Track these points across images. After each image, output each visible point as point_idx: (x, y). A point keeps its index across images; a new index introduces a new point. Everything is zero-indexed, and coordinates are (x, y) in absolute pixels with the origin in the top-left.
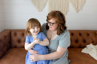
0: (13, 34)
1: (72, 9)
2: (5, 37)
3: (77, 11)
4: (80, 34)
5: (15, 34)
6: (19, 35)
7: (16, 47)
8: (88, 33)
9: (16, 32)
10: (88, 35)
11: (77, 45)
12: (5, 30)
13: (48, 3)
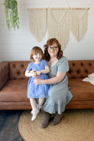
0: (11, 65)
1: (72, 38)
2: (5, 68)
3: (79, 40)
4: (82, 64)
5: (14, 66)
6: (18, 67)
8: (90, 63)
9: (14, 64)
10: (90, 64)
11: (79, 75)
12: (3, 62)
13: (47, 33)
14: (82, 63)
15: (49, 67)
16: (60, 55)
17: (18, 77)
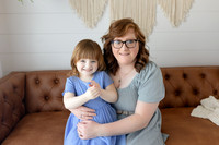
0: (31, 81)
2: (15, 87)
3: (176, 23)
4: (185, 76)
5: (37, 82)
6: (46, 84)
7: (38, 111)
8: (202, 73)
9: (38, 77)
10: (203, 76)
11: (179, 100)
12: (13, 73)
13: (108, 8)
14: (185, 73)
15: (117, 89)
16: (141, 61)
17: (46, 106)
